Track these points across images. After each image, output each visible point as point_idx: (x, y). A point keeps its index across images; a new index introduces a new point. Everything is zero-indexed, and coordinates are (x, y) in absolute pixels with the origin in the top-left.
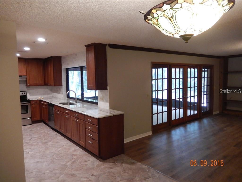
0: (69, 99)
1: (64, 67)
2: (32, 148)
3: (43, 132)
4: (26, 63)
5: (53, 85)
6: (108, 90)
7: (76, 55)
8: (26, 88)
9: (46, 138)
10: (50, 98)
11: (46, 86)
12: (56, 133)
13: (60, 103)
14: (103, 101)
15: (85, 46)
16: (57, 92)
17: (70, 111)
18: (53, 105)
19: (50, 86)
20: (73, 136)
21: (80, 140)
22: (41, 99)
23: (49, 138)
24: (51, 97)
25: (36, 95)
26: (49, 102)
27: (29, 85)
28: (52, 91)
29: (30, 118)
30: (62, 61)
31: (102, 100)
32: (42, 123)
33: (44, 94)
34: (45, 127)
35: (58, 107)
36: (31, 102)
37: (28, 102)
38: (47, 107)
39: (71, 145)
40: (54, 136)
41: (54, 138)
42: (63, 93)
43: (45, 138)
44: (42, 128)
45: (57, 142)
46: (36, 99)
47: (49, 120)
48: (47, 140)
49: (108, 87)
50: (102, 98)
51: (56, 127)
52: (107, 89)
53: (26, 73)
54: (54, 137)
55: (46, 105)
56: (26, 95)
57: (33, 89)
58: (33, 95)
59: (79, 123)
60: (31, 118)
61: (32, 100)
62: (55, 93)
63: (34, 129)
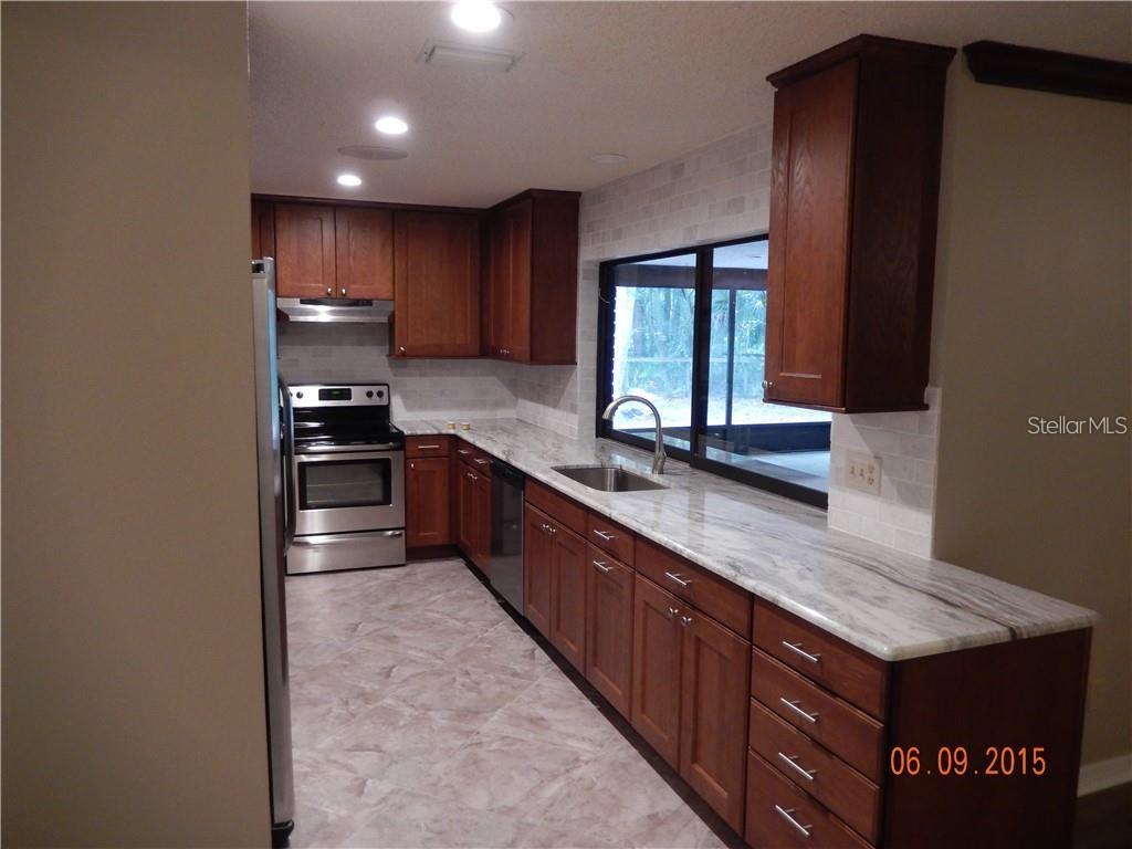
0: (608, 441)
1: (590, 255)
2: (392, 743)
3: (459, 625)
4: (393, 231)
5: (528, 356)
6: (935, 412)
7: (677, 170)
8: (391, 365)
9: (474, 677)
10: (504, 430)
11: (487, 362)
12: (527, 642)
13: (559, 465)
14: (879, 494)
15: (768, 78)
16: (545, 394)
17: (629, 540)
18: (522, 479)
19: (507, 363)
20: (643, 710)
21: (695, 760)
22: (459, 434)
23: (492, 676)
24: (509, 420)
25: (435, 407)
26: (498, 452)
27: (403, 355)
28: (518, 389)
29: (397, 533)
30: (583, 222)
31: (871, 481)
32: (456, 565)
33: (477, 403)
34: (470, 593)
35: (548, 494)
36: (409, 447)
37: (391, 444)
38: (489, 480)
39: (624, 766)
40: (518, 668)
41: (517, 681)
42: (579, 403)
43: (467, 673)
44: (453, 593)
45: (537, 722)
46: (436, 432)
47: (496, 549)
48: (480, 693)
49: (934, 395)
50: (871, 469)
51: (531, 606)
52: (920, 405)
53: (390, 285)
54: (515, 674)
55: (480, 470)
56: (386, 403)
57: (422, 375)
58: (423, 407)
59: (698, 641)
60: (402, 528)
61: (414, 433)
62: (531, 400)
63: (411, 600)
